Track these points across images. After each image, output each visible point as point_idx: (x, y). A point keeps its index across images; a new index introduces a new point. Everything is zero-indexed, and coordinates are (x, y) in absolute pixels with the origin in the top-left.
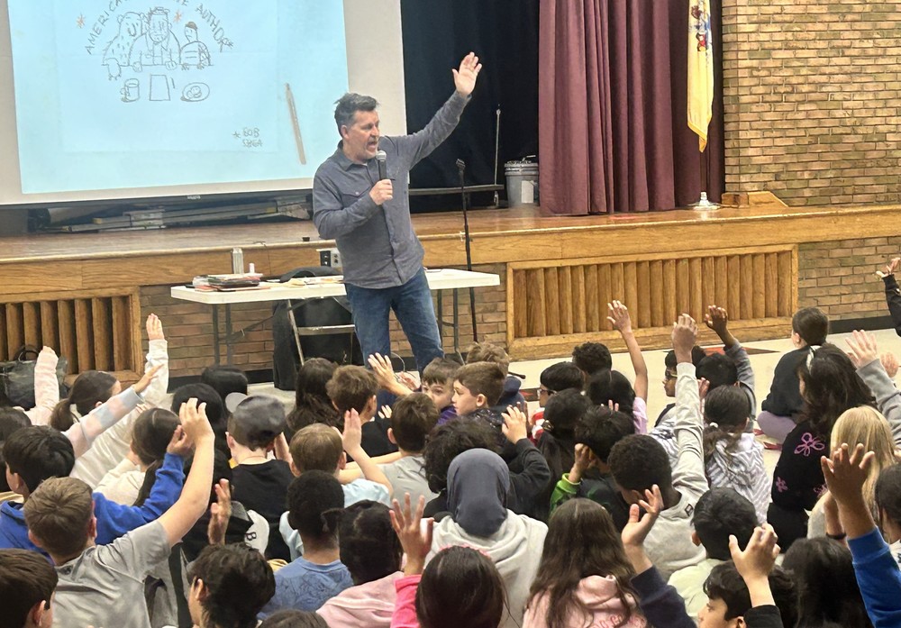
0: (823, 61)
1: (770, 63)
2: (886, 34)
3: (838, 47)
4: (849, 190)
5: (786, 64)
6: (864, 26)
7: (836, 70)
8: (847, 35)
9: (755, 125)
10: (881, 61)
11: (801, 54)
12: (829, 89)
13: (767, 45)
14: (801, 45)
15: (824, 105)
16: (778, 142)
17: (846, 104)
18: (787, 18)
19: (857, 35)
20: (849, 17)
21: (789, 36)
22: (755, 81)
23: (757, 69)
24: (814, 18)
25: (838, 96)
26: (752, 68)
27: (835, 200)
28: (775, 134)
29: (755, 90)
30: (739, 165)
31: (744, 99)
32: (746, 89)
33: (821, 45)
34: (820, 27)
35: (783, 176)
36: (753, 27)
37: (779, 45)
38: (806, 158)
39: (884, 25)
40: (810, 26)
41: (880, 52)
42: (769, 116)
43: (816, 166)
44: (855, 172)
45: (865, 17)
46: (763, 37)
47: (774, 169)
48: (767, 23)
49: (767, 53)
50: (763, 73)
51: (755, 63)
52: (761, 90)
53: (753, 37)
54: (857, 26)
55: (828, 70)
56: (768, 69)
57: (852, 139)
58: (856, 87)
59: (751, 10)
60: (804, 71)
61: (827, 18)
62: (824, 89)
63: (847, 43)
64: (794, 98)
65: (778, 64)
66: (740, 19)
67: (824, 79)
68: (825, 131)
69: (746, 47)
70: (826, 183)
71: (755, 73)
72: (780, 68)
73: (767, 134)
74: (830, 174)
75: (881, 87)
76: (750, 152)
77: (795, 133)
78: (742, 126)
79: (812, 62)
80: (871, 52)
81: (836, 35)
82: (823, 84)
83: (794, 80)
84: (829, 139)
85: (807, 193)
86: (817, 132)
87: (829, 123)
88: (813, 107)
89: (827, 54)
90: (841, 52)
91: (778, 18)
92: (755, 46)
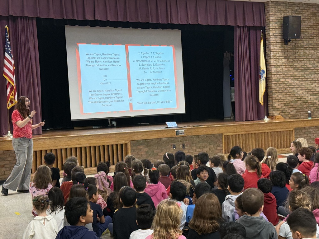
0: (293, 82)
1: (280, 82)
2: (308, 75)
3: (296, 78)
4: (300, 115)
5: (283, 83)
6: (302, 73)
7: (295, 84)
8: (298, 75)
9: (276, 98)
10: (306, 82)
11: (287, 80)
12: (294, 89)
13: (279, 78)
14: (287, 78)
15: (293, 93)
16: (282, 103)
17: (298, 93)
18: (284, 71)
19: (301, 75)
20: (298, 71)
21: (284, 75)
22: (276, 87)
24: (290, 71)
25: (296, 91)
27: (296, 117)
28: (281, 101)
29: (276, 89)
30: (273, 109)
31: (274, 92)
32: (274, 89)
33: (292, 78)
34: (291, 73)
35: (284, 111)
36: (275, 73)
37: (282, 78)
38: (289, 107)
39: (307, 73)
40: (289, 73)
41: (306, 80)
42: (280, 96)
43: (292, 109)
44: (301, 110)
45: (302, 71)
46: (278, 76)
47: (281, 109)
48: (279, 72)
49: (279, 80)
50: (278, 85)
51: (276, 82)
52: (278, 89)
53: (276, 76)
54: (300, 73)
55: (293, 84)
57: (300, 102)
58: (300, 89)
59: (275, 69)
60: (288, 85)
61: (293, 71)
63: (298, 77)
64: (286, 91)
65: (282, 82)
66: (272, 71)
67: (293, 86)
68: (293, 100)
69: (274, 78)
70: (294, 113)
71: (276, 85)
73: (280, 101)
74: (295, 111)
75: (306, 88)
76: (275, 105)
77: (286, 100)
78: (273, 98)
79: (290, 82)
80: (304, 80)
81: (296, 75)
82: (293, 88)
83: (286, 87)
84: (294, 102)
85: (289, 116)
86: (291, 100)
87: (294, 98)
88: (290, 94)
89: (293, 80)
90: (297, 80)
91: (281, 71)
92: (276, 78)
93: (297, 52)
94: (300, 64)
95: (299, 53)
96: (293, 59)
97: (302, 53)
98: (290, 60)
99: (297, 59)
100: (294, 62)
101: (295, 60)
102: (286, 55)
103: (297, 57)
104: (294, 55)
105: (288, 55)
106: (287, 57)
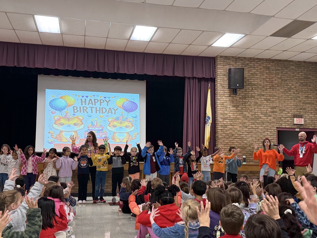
0: (241, 129)
2: (258, 123)
5: (231, 129)
6: (252, 121)
7: (244, 131)
8: (247, 123)
9: (222, 143)
10: (257, 130)
12: (243, 136)
13: (226, 124)
14: (235, 125)
15: (241, 139)
17: (247, 140)
18: (231, 118)
19: (250, 123)
21: (232, 122)
22: (222, 133)
23: (223, 130)
24: (238, 119)
25: (245, 138)
29: (222, 135)
31: (220, 137)
32: (220, 134)
33: (241, 125)
34: (240, 121)
36: (222, 120)
37: (229, 125)
39: (258, 121)
40: (238, 121)
41: (257, 128)
42: (226, 141)
45: (252, 119)
46: (224, 122)
48: (226, 119)
49: (226, 126)
51: (222, 128)
52: (224, 135)
53: (222, 122)
54: (250, 121)
55: (242, 131)
56: (226, 130)
57: (249, 148)
58: (250, 136)
59: (221, 116)
60: (236, 131)
61: (242, 119)
62: (241, 136)
63: (247, 125)
64: (233, 137)
66: (218, 118)
67: (241, 133)
68: (242, 146)
69: (220, 124)
72: (229, 130)
75: (257, 136)
79: (238, 129)
80: (254, 128)
81: (245, 123)
83: (233, 133)
84: (243, 148)
86: (239, 146)
87: (243, 144)
88: (238, 140)
89: (242, 127)
90: (246, 127)
91: (229, 118)
92: (223, 124)
93: (247, 102)
94: (251, 113)
95: (249, 103)
96: (242, 108)
97: (253, 103)
98: (239, 108)
99: (246, 108)
100: (244, 111)
101: (244, 109)
102: (235, 104)
103: (247, 107)
104: (244, 105)
105: (237, 104)
106: (236, 106)
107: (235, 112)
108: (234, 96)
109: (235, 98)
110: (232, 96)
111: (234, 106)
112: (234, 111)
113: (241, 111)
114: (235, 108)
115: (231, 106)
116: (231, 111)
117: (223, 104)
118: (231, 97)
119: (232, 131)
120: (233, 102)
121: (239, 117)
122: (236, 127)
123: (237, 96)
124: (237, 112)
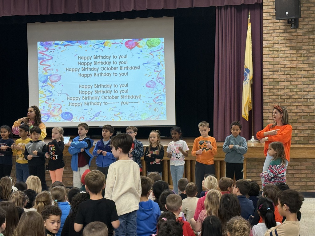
0: (306, 86)
5: (286, 87)
7: (312, 89)
11: (293, 83)
13: (278, 80)
21: (288, 76)
22: (271, 94)
23: (272, 89)
25: (313, 100)
26: (270, 89)
29: (271, 97)
31: (266, 101)
32: (267, 97)
33: (304, 79)
36: (271, 73)
37: (283, 80)
38: (296, 124)
40: (299, 72)
43: (301, 128)
46: (275, 77)
48: (277, 71)
49: (278, 83)
50: (275, 91)
51: (271, 87)
52: (274, 97)
55: (307, 90)
56: (278, 89)
60: (295, 90)
61: (308, 69)
62: (305, 97)
64: (291, 100)
65: (283, 87)
66: (264, 70)
67: (306, 93)
68: (306, 114)
69: (267, 80)
70: (306, 135)
72: (284, 89)
74: (308, 132)
76: (268, 121)
78: (264, 111)
81: (312, 75)
84: (308, 117)
86: (301, 114)
88: (300, 104)
92: (271, 80)
96: (307, 50)
98: (302, 51)
101: (312, 51)
104: (311, 44)
105: (299, 44)
106: (297, 48)
107: (295, 59)
108: (294, 30)
109: (294, 34)
110: (288, 31)
111: (292, 48)
112: (293, 56)
113: (306, 55)
114: (294, 52)
115: (287, 49)
116: (287, 57)
117: (273, 47)
118: (286, 32)
119: (288, 90)
120: (290, 41)
121: (301, 66)
122: (296, 83)
123: (298, 30)
124: (299, 59)
